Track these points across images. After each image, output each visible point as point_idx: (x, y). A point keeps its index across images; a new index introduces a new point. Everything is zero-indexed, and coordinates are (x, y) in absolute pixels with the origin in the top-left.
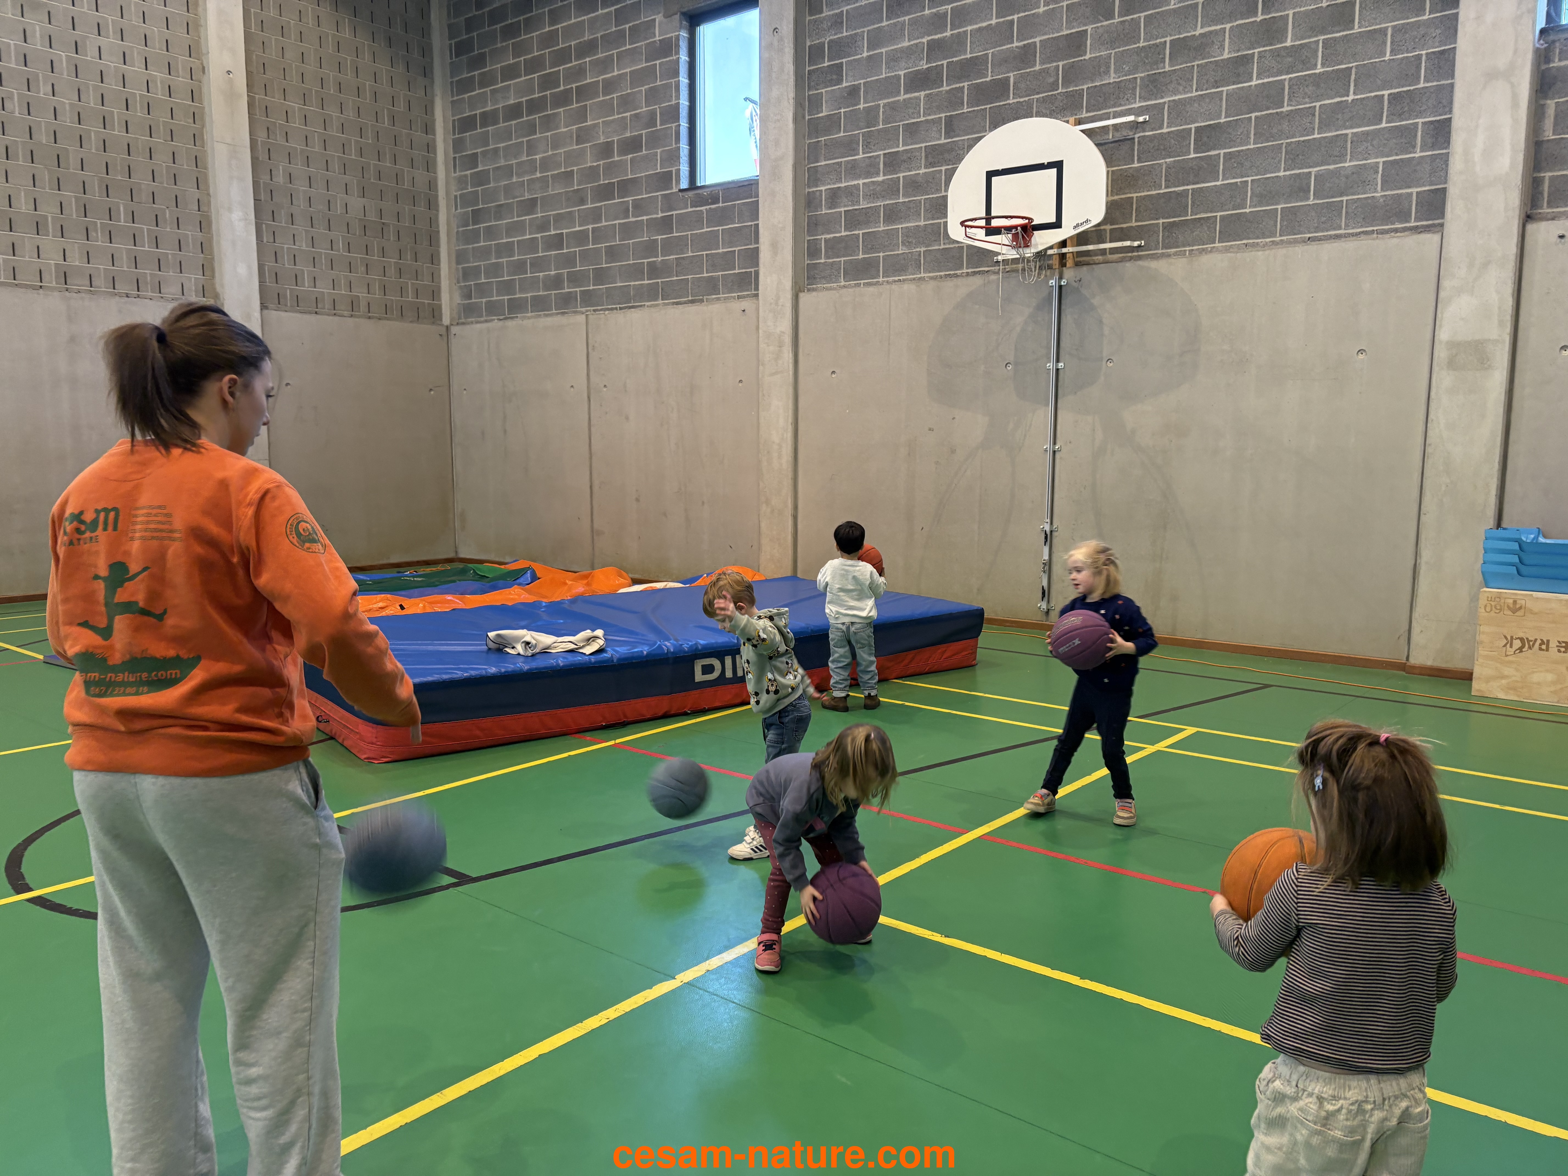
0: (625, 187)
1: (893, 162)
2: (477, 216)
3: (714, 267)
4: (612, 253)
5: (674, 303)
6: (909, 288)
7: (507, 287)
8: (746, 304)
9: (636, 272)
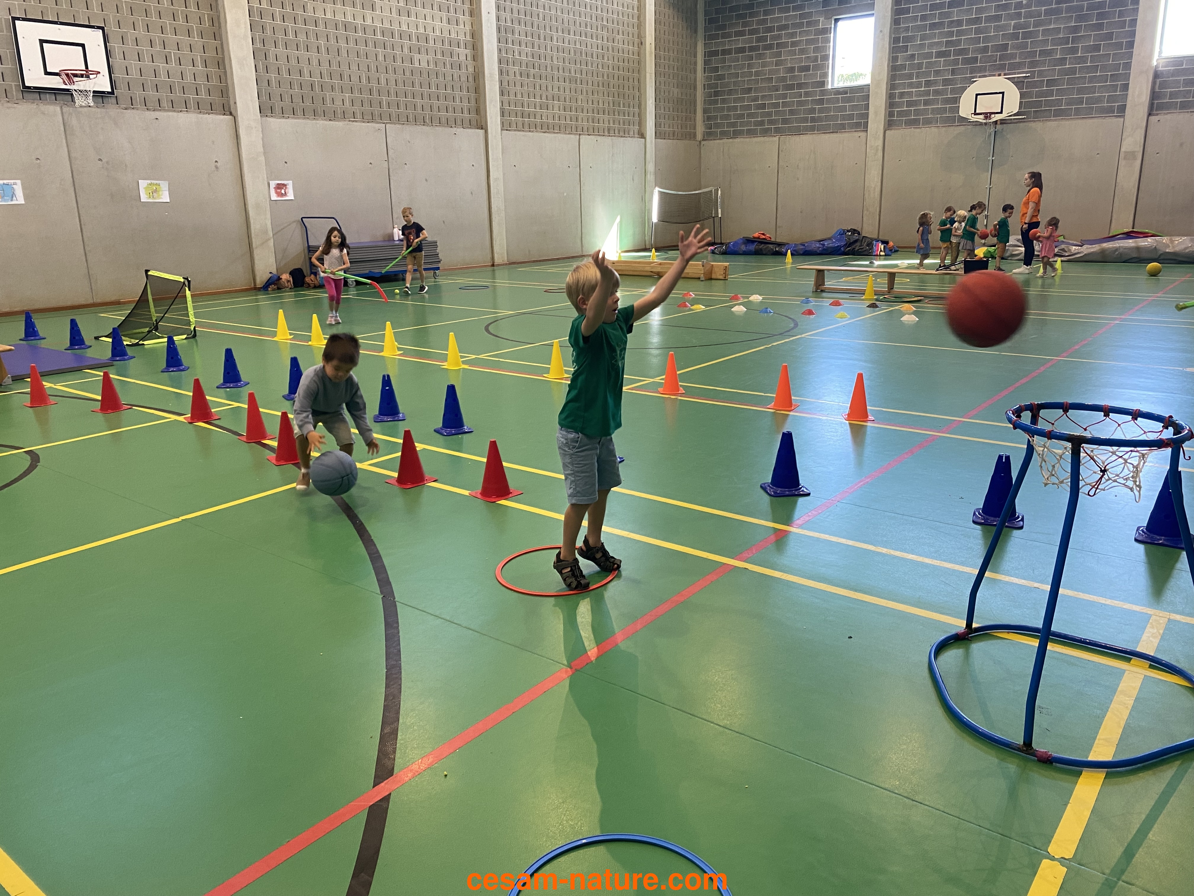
0: (800, 86)
1: (928, 83)
2: (716, 94)
3: (844, 119)
4: (792, 112)
5: (822, 133)
6: (934, 130)
7: (734, 125)
8: (860, 134)
9: (805, 120)
